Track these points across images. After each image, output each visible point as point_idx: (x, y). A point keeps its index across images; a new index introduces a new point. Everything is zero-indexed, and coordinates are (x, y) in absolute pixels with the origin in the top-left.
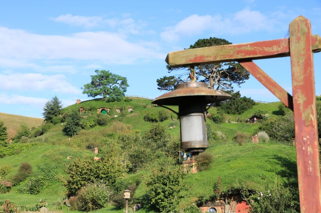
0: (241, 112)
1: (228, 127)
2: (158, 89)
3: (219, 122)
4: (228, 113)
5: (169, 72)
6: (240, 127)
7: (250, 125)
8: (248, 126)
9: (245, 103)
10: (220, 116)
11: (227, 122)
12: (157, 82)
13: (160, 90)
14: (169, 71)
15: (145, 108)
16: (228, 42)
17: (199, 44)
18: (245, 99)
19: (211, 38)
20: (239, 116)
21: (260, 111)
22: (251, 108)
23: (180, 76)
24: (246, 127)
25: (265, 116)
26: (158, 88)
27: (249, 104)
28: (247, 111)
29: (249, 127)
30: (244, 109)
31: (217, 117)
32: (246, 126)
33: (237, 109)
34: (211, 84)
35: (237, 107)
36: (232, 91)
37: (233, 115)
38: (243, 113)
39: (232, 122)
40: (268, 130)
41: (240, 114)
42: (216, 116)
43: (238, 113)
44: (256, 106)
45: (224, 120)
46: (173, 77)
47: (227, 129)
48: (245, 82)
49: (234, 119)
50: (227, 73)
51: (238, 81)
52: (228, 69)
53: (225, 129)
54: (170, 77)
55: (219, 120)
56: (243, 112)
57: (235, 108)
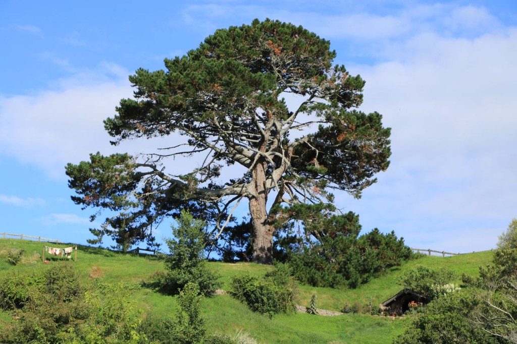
0: (360, 280)
1: (301, 330)
2: (73, 202)
3: (265, 308)
4: (313, 283)
5: (112, 143)
6: (350, 329)
7: (389, 322)
8: (379, 324)
9: (376, 251)
10: (273, 288)
11: (301, 310)
12: (67, 173)
13: (81, 205)
14: (114, 139)
15: (14, 264)
16: (315, 35)
17: (215, 44)
18: (374, 238)
19: (256, 22)
20: (352, 293)
21: (425, 272)
22: (397, 269)
23: (155, 158)
24: (371, 329)
25: (443, 292)
26: (73, 198)
27: (389, 253)
28: (382, 277)
29: (383, 328)
30: (368, 271)
31: (261, 288)
32: (371, 326)
33: (343, 270)
34: (256, 186)
35: (345, 263)
36: (330, 207)
37: (329, 288)
38: (365, 286)
39: (322, 313)
40: (454, 328)
41: (353, 286)
42: (256, 284)
43: (347, 282)
44: (415, 261)
45: (289, 304)
46: (123, 159)
47: (296, 333)
48: (375, 181)
49: (331, 302)
50: (313, 148)
51: (356, 183)
52: (317, 136)
53: (288, 335)
54: (113, 156)
55: (268, 299)
56: (365, 282)
57: (337, 267)
